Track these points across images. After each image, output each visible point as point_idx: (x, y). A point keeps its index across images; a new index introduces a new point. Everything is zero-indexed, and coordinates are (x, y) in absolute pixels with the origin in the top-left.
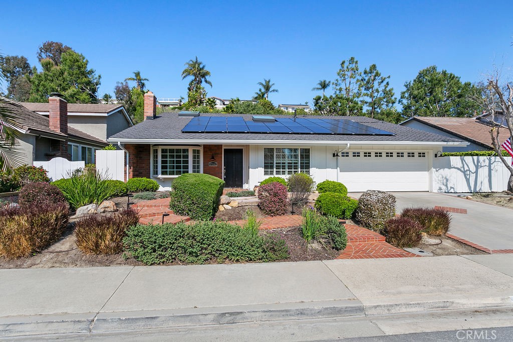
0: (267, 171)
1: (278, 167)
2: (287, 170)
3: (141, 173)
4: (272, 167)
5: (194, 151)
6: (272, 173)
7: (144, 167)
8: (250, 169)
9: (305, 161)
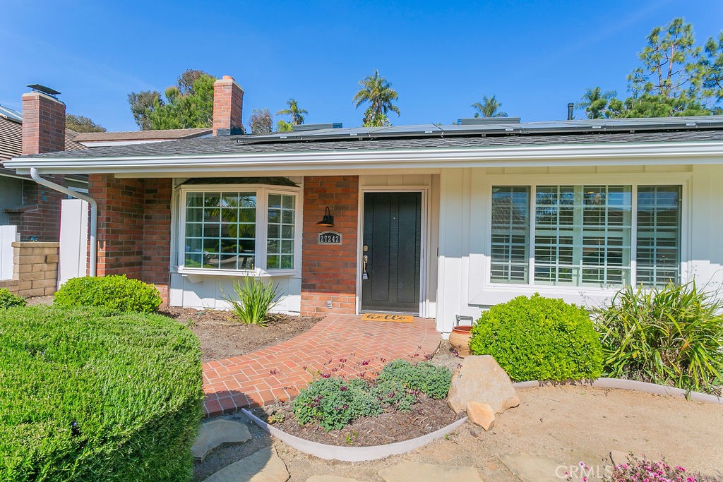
0: (501, 267)
1: (542, 255)
2: (581, 266)
3: (149, 258)
4: (519, 254)
5: (273, 199)
6: (519, 275)
7: (154, 243)
8: (442, 259)
9: (655, 235)
